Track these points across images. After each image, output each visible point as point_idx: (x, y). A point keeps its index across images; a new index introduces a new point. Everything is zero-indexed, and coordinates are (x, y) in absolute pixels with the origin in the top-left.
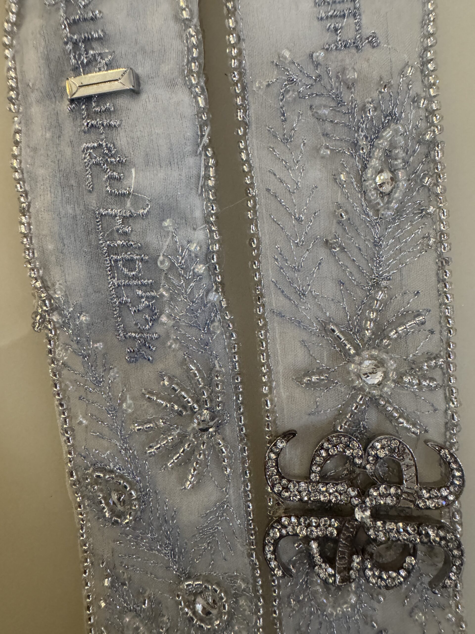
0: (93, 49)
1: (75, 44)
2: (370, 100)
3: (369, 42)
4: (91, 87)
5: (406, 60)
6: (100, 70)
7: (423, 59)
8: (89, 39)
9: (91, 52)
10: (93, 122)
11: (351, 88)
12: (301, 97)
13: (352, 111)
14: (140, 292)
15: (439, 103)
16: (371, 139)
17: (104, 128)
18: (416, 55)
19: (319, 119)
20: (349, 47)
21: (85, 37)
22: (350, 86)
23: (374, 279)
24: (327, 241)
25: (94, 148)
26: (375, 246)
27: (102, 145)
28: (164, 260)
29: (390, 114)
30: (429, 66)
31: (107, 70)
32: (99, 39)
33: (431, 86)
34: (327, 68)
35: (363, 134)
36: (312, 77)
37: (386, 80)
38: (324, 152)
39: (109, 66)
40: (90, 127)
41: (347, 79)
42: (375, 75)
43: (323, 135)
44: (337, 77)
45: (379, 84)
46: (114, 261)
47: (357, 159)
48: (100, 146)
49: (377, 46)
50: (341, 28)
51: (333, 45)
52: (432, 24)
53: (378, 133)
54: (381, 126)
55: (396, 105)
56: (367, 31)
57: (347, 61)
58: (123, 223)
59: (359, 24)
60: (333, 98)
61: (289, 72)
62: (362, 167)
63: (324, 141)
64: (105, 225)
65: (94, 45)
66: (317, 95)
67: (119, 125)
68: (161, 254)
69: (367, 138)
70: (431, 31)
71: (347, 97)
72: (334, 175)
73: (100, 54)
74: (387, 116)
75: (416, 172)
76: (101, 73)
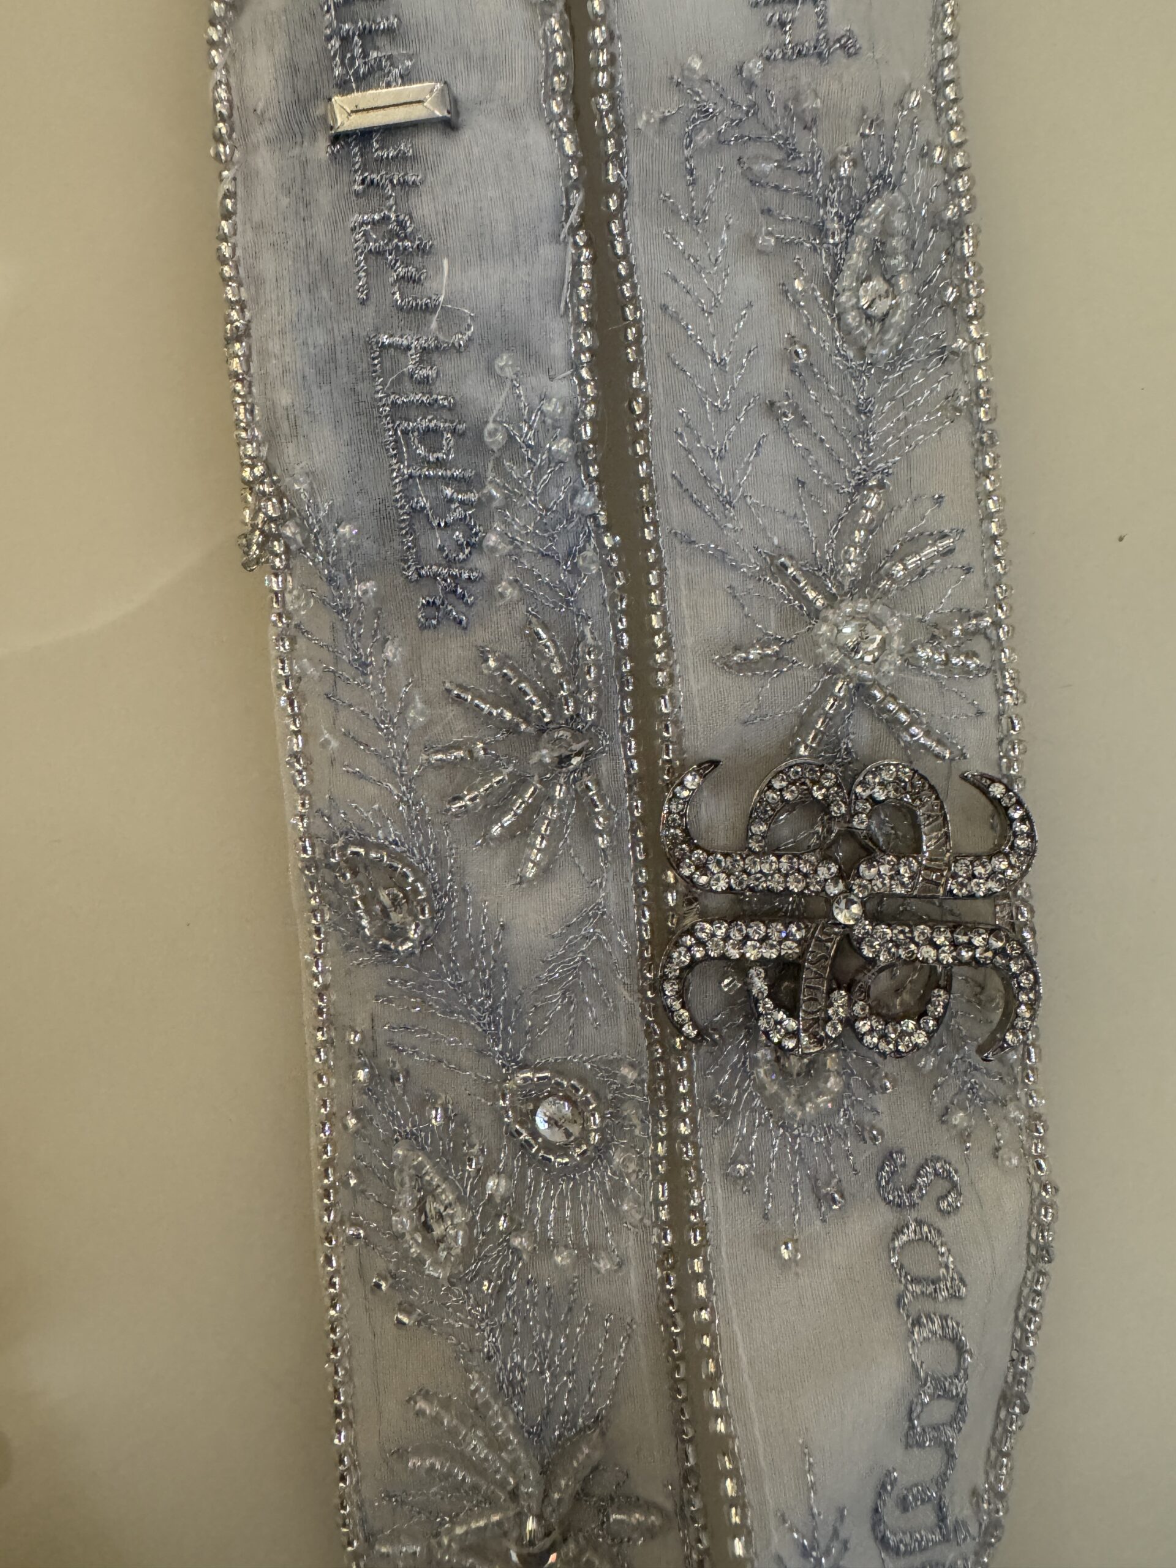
0: (377, 49)
1: (346, 40)
2: (845, 149)
3: (841, 46)
4: (372, 113)
5: (907, 80)
6: (388, 85)
7: (936, 80)
8: (370, 31)
9: (374, 54)
10: (374, 176)
11: (810, 129)
12: (721, 141)
13: (813, 169)
14: (448, 492)
15: (967, 156)
16: (848, 220)
17: (393, 186)
18: (924, 75)
19: (755, 182)
20: (805, 55)
21: (365, 28)
22: (809, 125)
23: (860, 474)
24: (772, 404)
25: (374, 223)
26: (859, 412)
27: (389, 218)
28: (496, 430)
29: (881, 176)
30: (948, 90)
31: (403, 84)
32: (390, 31)
33: (951, 125)
34: (768, 91)
35: (834, 210)
36: (741, 107)
37: (871, 114)
38: (764, 241)
39: (406, 78)
40: (368, 186)
41: (804, 111)
42: (853, 105)
43: (762, 212)
44: (786, 107)
45: (861, 121)
46: (402, 431)
47: (824, 255)
48: (386, 219)
49: (855, 54)
50: (792, 21)
51: (777, 51)
52: (950, 19)
53: (860, 208)
54: (865, 198)
55: (891, 160)
56: (838, 27)
57: (804, 80)
58: (421, 361)
59: (822, 14)
60: (779, 146)
61: (699, 96)
62: (833, 270)
63: (764, 223)
64: (388, 364)
65: (381, 41)
66: (750, 139)
67: (422, 182)
68: (491, 419)
69: (840, 218)
70: (949, 32)
71: (804, 141)
72: (784, 285)
73: (390, 58)
74: (877, 178)
75: (931, 281)
76: (392, 89)
